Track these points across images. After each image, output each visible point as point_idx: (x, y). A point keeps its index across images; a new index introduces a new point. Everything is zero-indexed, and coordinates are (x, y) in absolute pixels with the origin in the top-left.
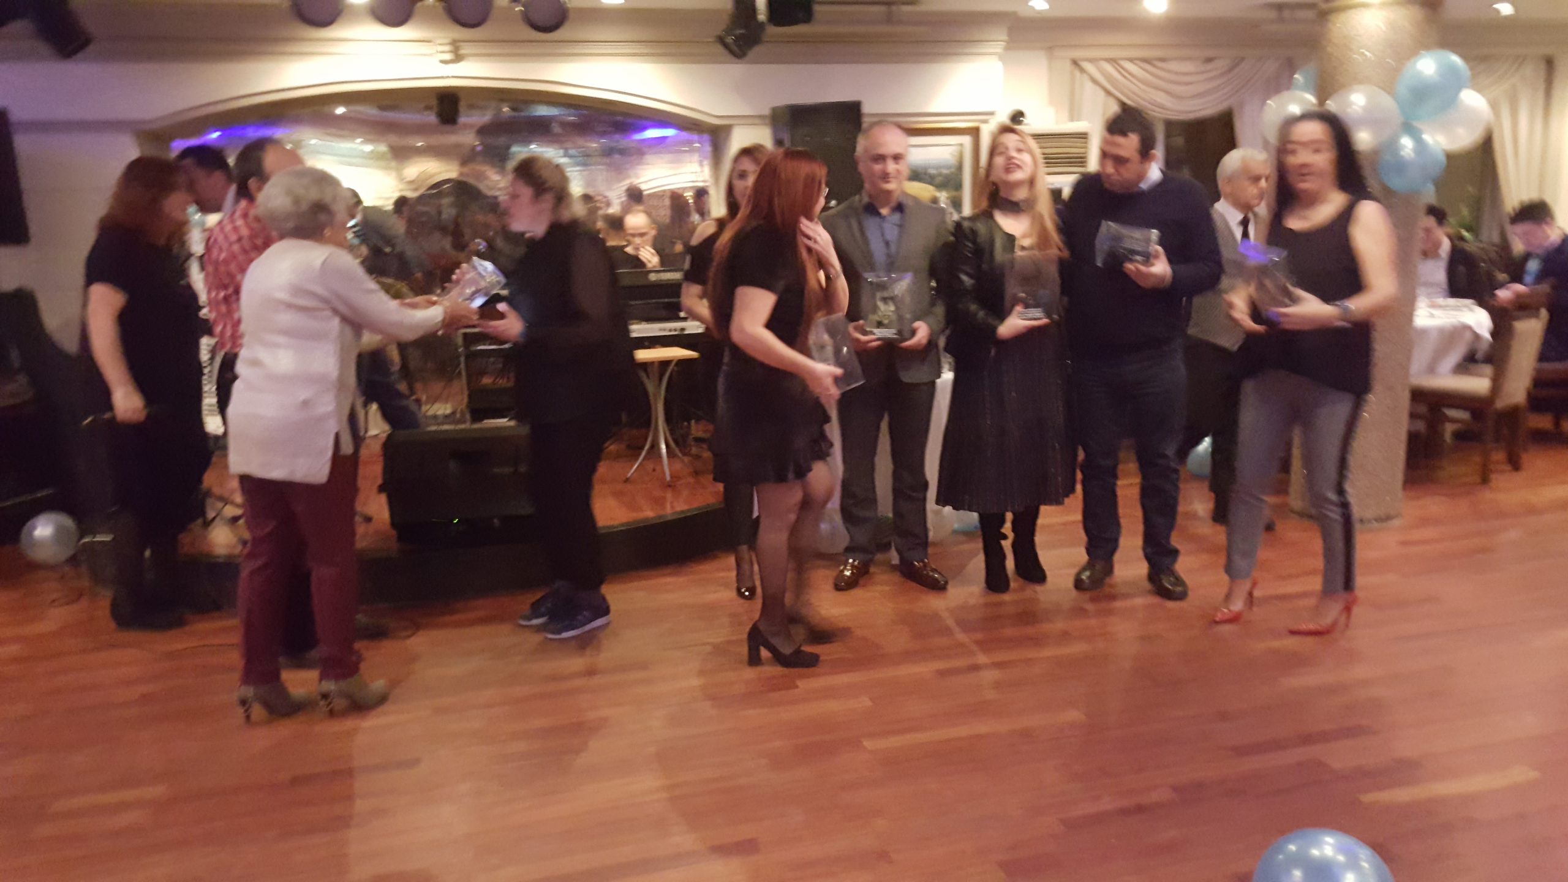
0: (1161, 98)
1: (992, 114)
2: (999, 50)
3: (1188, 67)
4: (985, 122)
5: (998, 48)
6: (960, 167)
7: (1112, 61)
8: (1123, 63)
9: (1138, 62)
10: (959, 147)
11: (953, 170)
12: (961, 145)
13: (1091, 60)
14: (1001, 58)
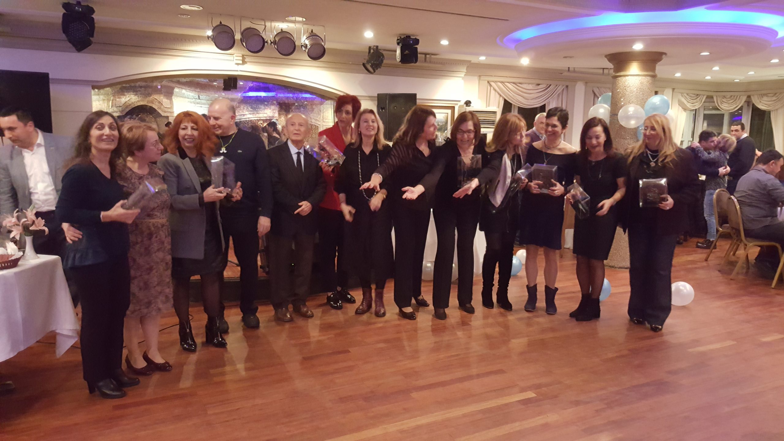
0: (520, 99)
1: (459, 101)
2: (463, 76)
3: (530, 87)
4: (457, 104)
5: (462, 75)
6: (447, 123)
7: (502, 82)
8: (506, 83)
9: (512, 84)
10: (447, 114)
11: (444, 124)
12: (448, 113)
13: (495, 82)
14: (463, 78)
